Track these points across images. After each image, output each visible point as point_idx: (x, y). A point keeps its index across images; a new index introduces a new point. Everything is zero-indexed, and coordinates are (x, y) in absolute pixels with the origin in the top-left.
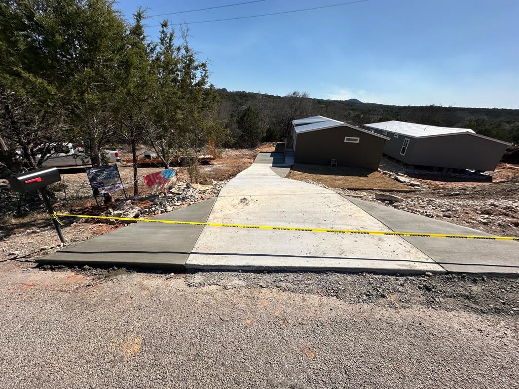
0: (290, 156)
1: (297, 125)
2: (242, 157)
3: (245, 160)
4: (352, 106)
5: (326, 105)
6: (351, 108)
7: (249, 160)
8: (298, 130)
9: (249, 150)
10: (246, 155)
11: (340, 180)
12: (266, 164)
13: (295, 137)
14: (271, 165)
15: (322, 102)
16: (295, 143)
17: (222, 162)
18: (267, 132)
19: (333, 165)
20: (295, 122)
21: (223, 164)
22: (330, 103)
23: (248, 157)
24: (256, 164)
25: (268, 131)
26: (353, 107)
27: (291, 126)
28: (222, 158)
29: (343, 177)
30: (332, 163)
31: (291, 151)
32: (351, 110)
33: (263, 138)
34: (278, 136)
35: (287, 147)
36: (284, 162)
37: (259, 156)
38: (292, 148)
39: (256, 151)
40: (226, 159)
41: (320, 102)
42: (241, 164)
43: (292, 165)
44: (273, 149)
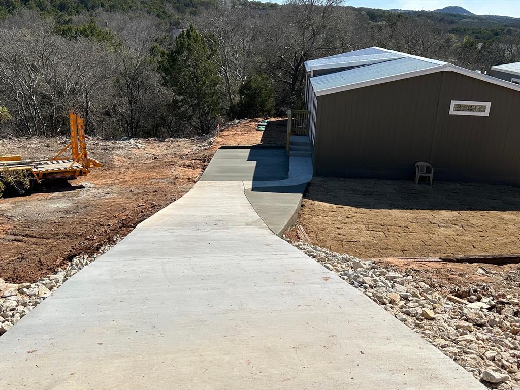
0: (303, 156)
1: (318, 73)
2: (171, 164)
3: (177, 171)
4: (452, 23)
5: (389, 21)
6: (450, 28)
7: (190, 172)
8: (321, 87)
9: (193, 142)
10: (181, 157)
11: (448, 223)
12: (236, 183)
13: (312, 106)
14: (249, 184)
15: (381, 16)
16: (313, 121)
17: (109, 181)
18: (241, 92)
19: (423, 180)
20: (311, 65)
21: (110, 185)
22: (399, 16)
23: (187, 162)
24: (206, 183)
25: (245, 89)
26: (454, 26)
27: (304, 76)
28: (111, 167)
29: (455, 213)
30: (418, 175)
31: (305, 144)
32: (450, 32)
33: (232, 107)
34: (270, 103)
35: (294, 133)
36: (286, 176)
37: (219, 159)
38: (305, 133)
39: (210, 144)
40: (123, 169)
41: (373, 15)
42: (164, 184)
43: (309, 184)
44: (256, 138)
